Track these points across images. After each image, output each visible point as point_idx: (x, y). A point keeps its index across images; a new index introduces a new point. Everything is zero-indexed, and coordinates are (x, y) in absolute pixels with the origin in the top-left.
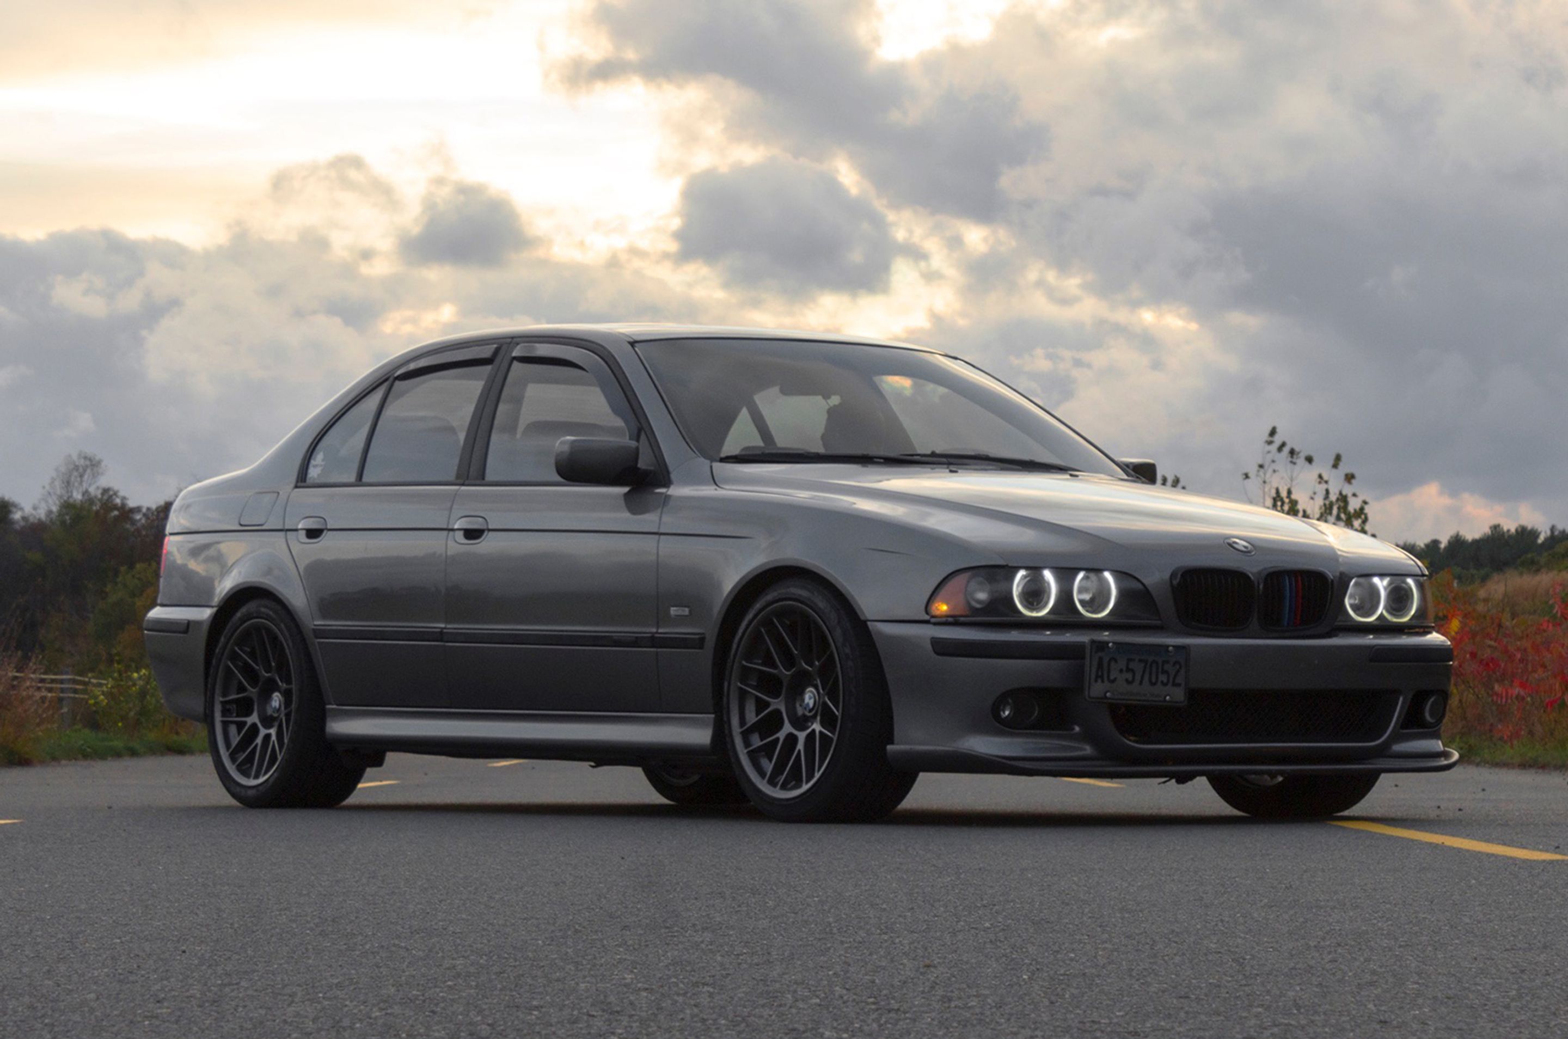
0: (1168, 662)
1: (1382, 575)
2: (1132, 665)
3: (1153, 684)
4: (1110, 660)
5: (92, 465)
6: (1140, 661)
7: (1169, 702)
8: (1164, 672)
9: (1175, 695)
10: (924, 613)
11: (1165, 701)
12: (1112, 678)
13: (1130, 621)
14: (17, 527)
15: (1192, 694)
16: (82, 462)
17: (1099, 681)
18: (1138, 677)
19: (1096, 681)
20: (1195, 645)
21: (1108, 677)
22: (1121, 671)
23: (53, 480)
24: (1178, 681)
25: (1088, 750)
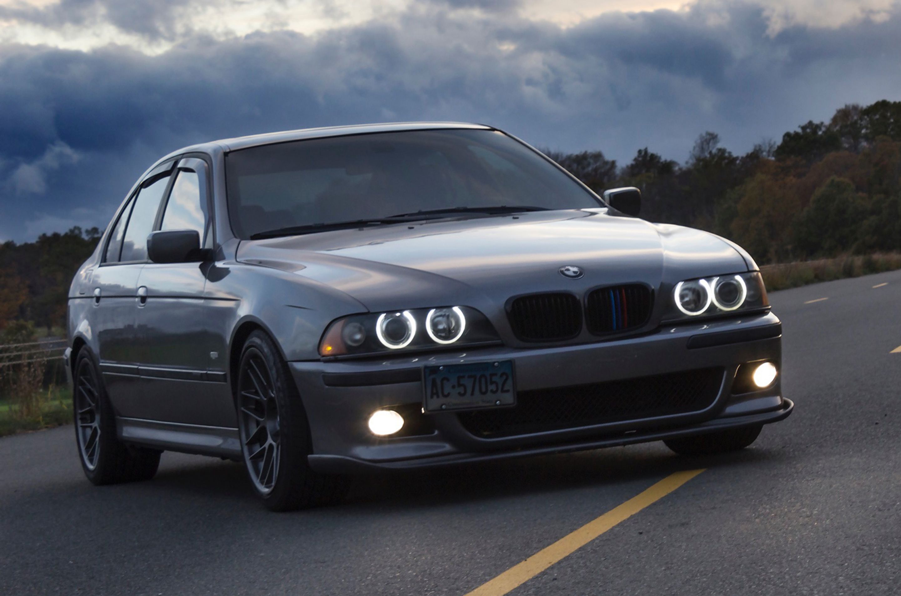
0: (496, 374)
1: (709, 278)
2: (462, 382)
3: (484, 393)
4: (443, 380)
5: (712, 138)
6: (470, 377)
7: (500, 405)
8: (492, 383)
9: (508, 399)
10: (317, 353)
11: (496, 405)
12: (446, 392)
13: (476, 343)
14: (677, 174)
15: (522, 396)
16: (708, 137)
17: (435, 397)
18: (469, 391)
19: (432, 397)
20: (518, 358)
21: (443, 393)
22: (453, 387)
23: (694, 148)
24: (506, 388)
25: (448, 447)
